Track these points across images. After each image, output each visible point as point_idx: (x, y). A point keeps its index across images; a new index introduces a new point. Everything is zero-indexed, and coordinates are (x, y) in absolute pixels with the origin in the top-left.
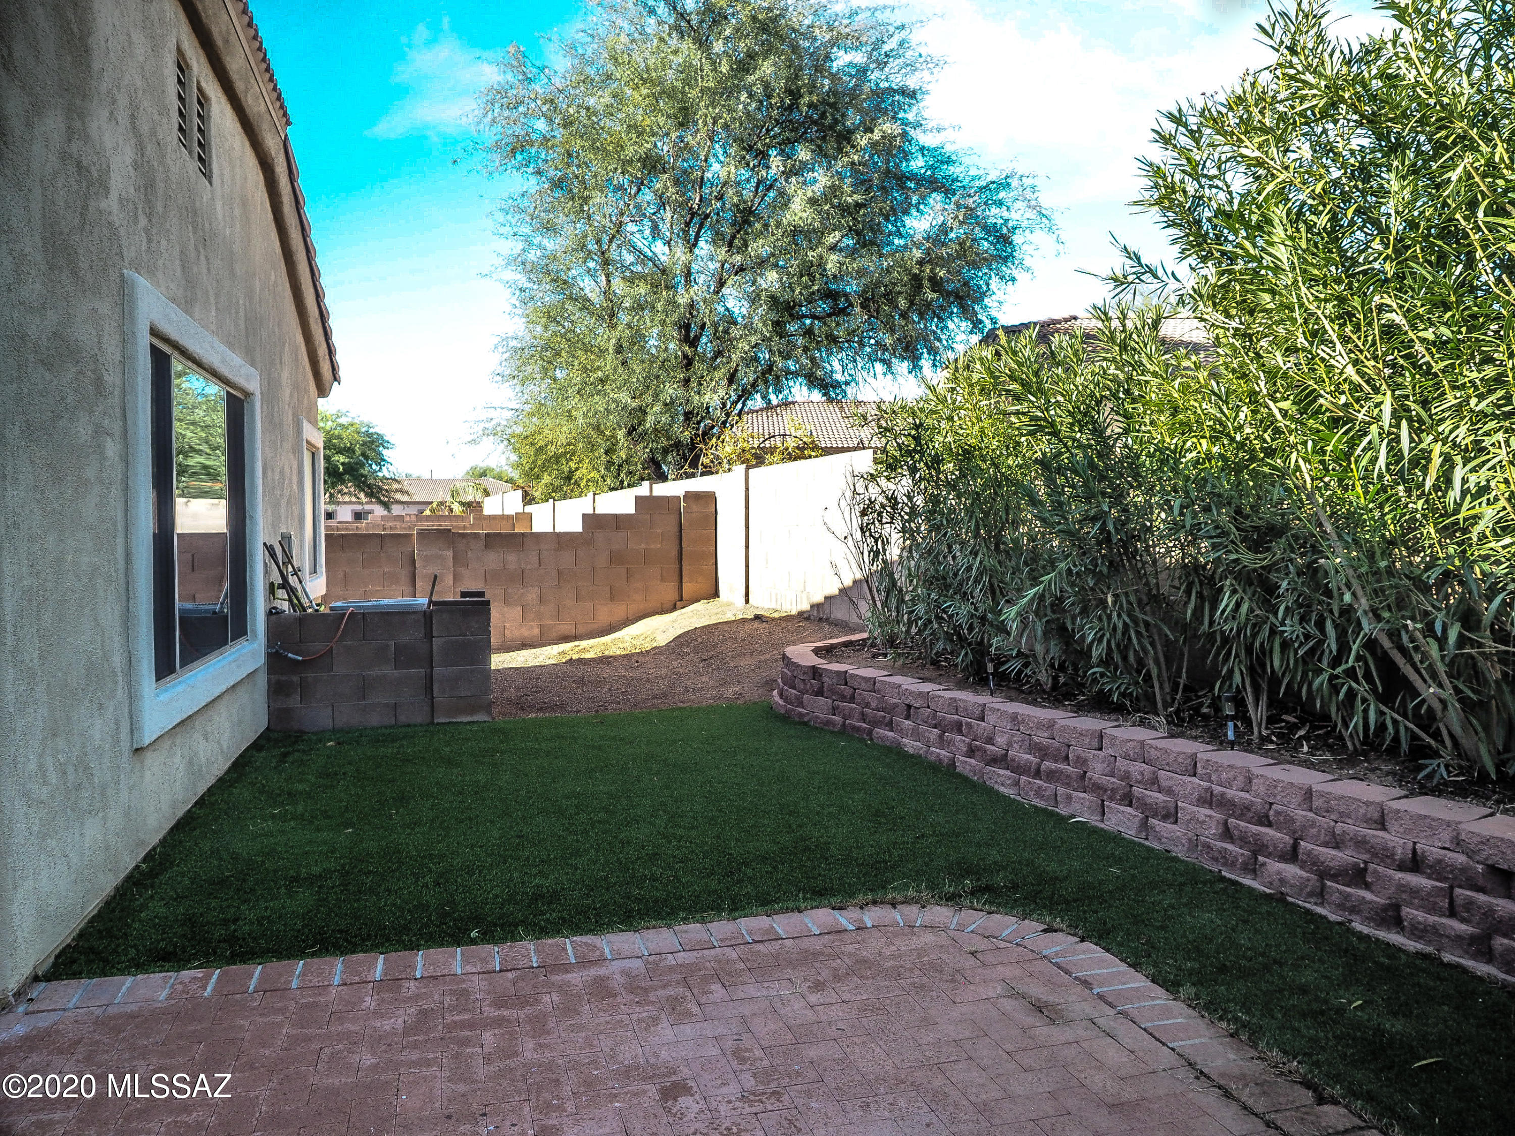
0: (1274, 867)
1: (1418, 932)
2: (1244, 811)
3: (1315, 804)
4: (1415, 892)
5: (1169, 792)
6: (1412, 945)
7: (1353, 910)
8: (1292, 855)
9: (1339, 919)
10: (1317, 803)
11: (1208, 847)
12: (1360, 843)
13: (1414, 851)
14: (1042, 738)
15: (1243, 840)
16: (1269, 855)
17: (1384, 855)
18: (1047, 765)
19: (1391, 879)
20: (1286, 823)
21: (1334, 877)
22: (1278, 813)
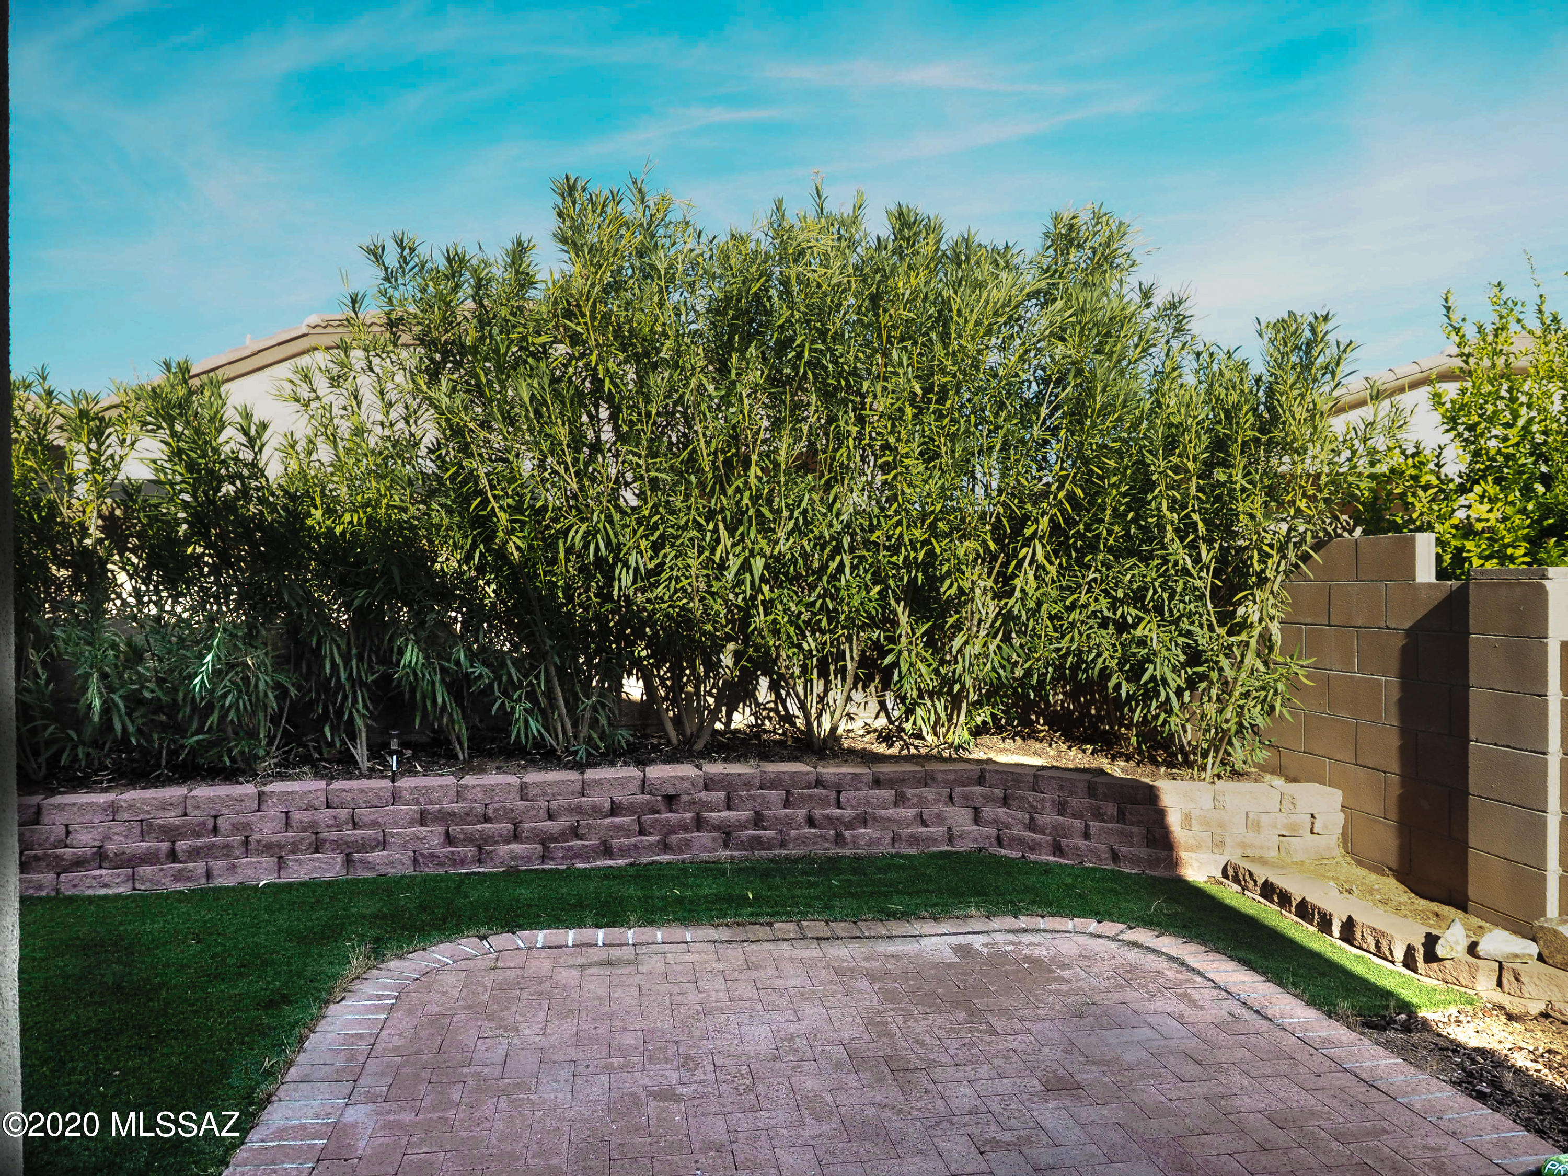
0: (504, 850)
1: (624, 851)
2: (465, 817)
3: (531, 794)
4: (618, 828)
5: (375, 824)
6: (622, 862)
7: (576, 856)
8: (516, 837)
9: (564, 867)
10: (532, 793)
11: (435, 856)
12: (571, 810)
13: (613, 802)
14: (171, 818)
15: (469, 840)
16: (496, 843)
17: (596, 811)
18: (181, 846)
19: (600, 825)
20: (507, 814)
21: (555, 840)
22: (496, 810)
